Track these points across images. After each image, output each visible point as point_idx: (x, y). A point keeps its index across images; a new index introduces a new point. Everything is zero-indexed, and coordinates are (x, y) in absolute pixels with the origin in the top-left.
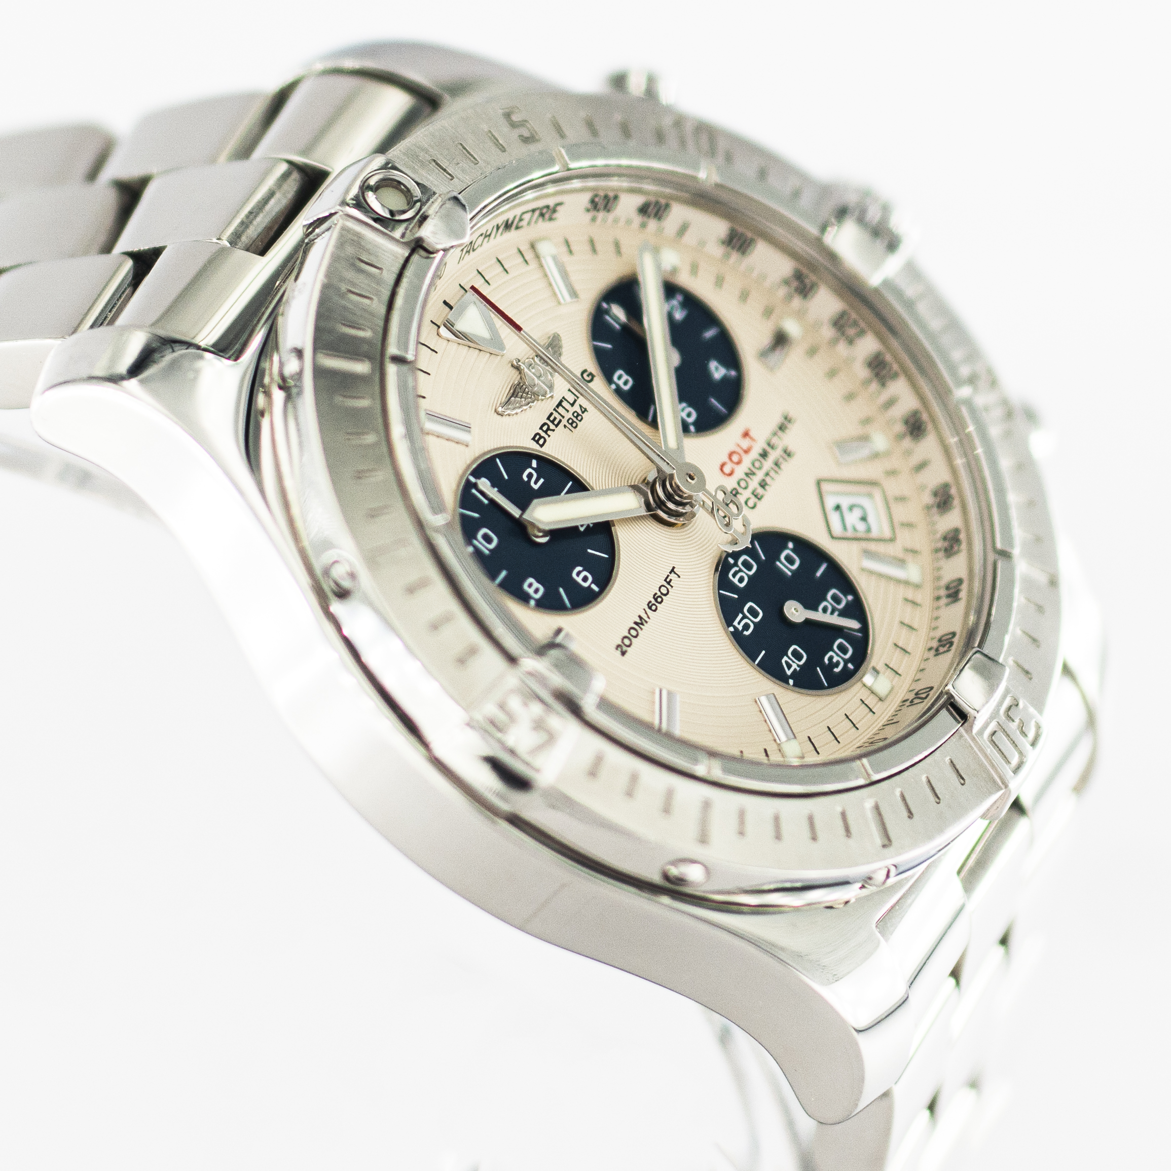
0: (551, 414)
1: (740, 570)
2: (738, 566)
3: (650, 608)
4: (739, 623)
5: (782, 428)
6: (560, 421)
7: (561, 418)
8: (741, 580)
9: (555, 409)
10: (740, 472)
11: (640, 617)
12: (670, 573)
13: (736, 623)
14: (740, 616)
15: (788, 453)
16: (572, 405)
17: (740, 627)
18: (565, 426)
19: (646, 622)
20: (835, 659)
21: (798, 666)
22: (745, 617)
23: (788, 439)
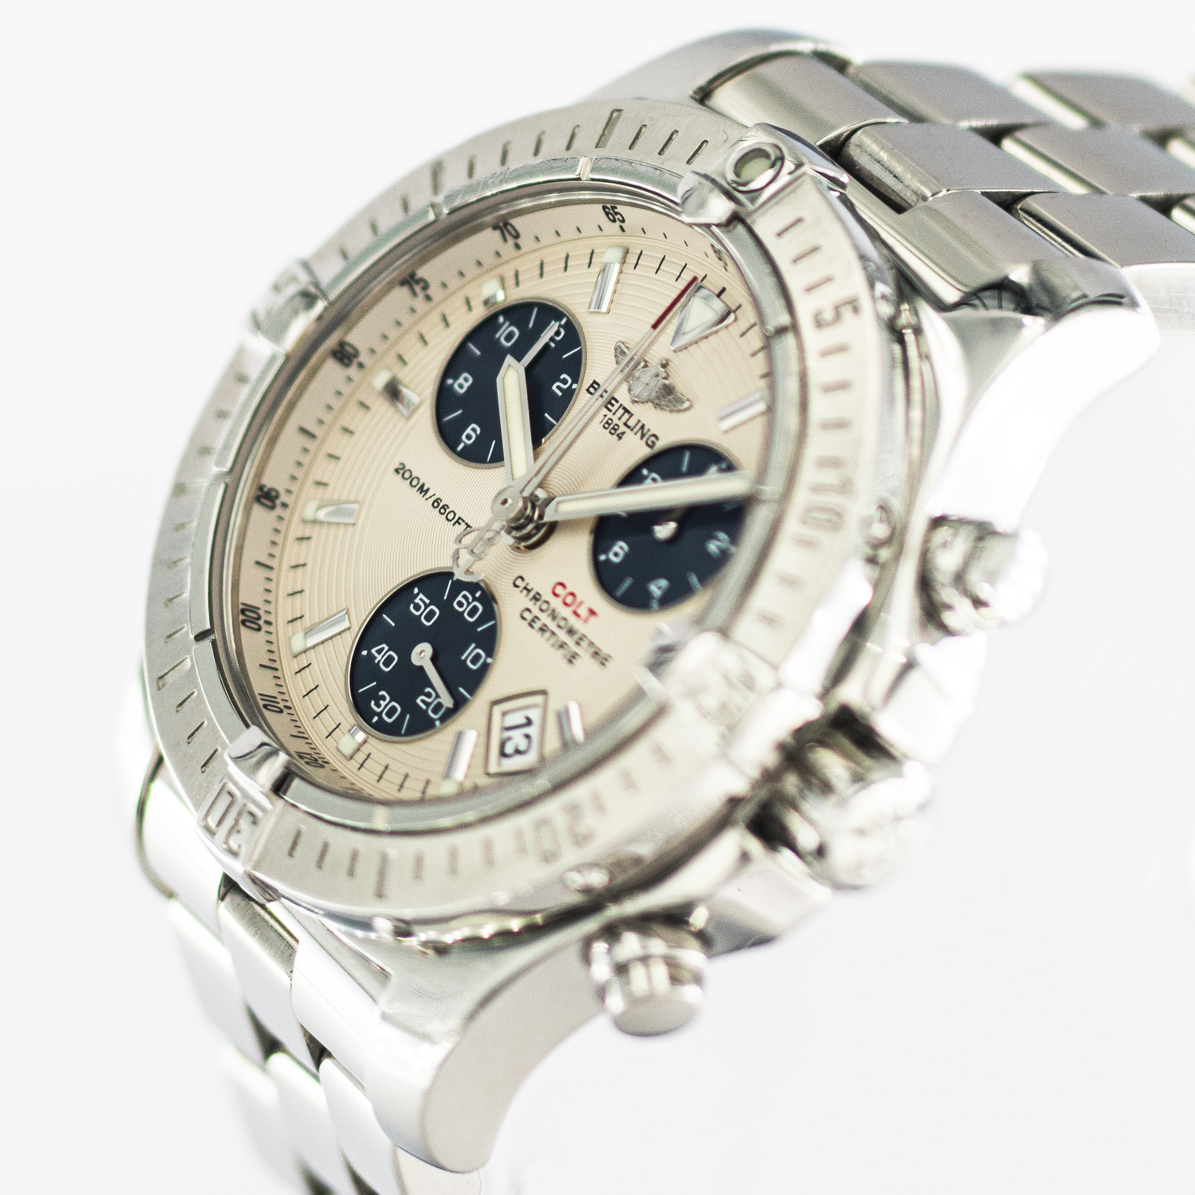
0: (617, 401)
1: (469, 604)
2: (473, 601)
3: (436, 501)
4: (421, 599)
5: (596, 654)
6: (610, 411)
7: (613, 411)
8: (460, 604)
9: (621, 405)
10: (556, 603)
11: (428, 490)
12: (466, 524)
13: (421, 596)
14: (428, 601)
15: (572, 658)
16: (625, 424)
17: (417, 600)
18: (605, 416)
19: (423, 496)
20: (383, 703)
21: (379, 662)
22: (426, 606)
23: (585, 660)
